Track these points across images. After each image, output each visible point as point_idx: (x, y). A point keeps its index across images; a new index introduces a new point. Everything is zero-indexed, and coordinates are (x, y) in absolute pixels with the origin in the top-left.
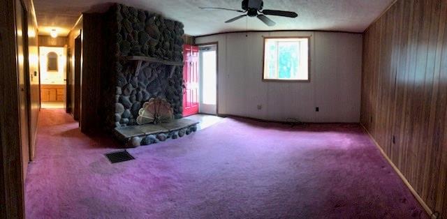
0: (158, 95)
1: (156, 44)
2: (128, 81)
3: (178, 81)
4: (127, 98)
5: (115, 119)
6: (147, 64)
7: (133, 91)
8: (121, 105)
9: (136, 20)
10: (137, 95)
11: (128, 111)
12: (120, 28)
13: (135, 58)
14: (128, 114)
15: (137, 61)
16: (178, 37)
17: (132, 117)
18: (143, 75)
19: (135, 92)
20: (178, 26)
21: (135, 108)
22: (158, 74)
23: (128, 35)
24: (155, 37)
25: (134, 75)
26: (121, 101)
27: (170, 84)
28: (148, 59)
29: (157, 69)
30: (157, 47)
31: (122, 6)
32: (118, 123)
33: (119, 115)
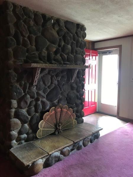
0: (58, 102)
1: (55, 49)
2: (24, 92)
3: (80, 85)
4: (24, 111)
5: (10, 138)
6: (46, 72)
7: (31, 102)
8: (17, 121)
9: (32, 23)
10: (36, 106)
11: (26, 125)
12: (13, 31)
13: (34, 65)
14: (26, 129)
15: (35, 69)
16: (80, 40)
17: (31, 131)
18: (42, 83)
19: (34, 103)
20: (80, 28)
21: (34, 121)
22: (58, 81)
23: (24, 40)
24: (53, 42)
25: (31, 84)
26: (17, 115)
27: (72, 88)
28: (47, 66)
29: (57, 76)
30: (56, 53)
31: (15, 6)
32: (14, 141)
33: (15, 133)
